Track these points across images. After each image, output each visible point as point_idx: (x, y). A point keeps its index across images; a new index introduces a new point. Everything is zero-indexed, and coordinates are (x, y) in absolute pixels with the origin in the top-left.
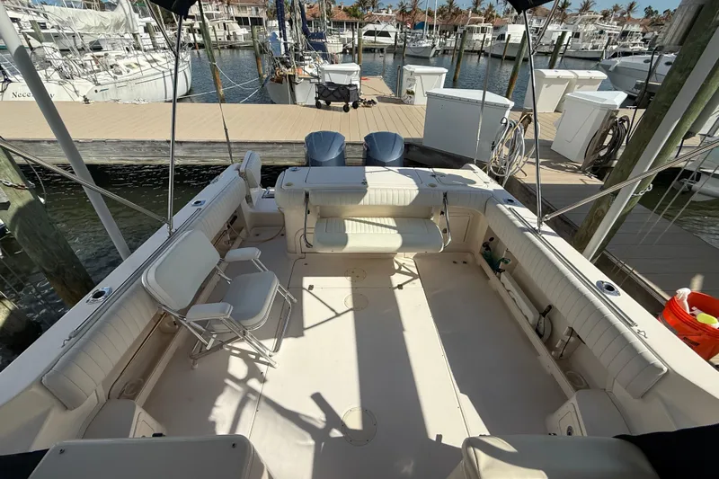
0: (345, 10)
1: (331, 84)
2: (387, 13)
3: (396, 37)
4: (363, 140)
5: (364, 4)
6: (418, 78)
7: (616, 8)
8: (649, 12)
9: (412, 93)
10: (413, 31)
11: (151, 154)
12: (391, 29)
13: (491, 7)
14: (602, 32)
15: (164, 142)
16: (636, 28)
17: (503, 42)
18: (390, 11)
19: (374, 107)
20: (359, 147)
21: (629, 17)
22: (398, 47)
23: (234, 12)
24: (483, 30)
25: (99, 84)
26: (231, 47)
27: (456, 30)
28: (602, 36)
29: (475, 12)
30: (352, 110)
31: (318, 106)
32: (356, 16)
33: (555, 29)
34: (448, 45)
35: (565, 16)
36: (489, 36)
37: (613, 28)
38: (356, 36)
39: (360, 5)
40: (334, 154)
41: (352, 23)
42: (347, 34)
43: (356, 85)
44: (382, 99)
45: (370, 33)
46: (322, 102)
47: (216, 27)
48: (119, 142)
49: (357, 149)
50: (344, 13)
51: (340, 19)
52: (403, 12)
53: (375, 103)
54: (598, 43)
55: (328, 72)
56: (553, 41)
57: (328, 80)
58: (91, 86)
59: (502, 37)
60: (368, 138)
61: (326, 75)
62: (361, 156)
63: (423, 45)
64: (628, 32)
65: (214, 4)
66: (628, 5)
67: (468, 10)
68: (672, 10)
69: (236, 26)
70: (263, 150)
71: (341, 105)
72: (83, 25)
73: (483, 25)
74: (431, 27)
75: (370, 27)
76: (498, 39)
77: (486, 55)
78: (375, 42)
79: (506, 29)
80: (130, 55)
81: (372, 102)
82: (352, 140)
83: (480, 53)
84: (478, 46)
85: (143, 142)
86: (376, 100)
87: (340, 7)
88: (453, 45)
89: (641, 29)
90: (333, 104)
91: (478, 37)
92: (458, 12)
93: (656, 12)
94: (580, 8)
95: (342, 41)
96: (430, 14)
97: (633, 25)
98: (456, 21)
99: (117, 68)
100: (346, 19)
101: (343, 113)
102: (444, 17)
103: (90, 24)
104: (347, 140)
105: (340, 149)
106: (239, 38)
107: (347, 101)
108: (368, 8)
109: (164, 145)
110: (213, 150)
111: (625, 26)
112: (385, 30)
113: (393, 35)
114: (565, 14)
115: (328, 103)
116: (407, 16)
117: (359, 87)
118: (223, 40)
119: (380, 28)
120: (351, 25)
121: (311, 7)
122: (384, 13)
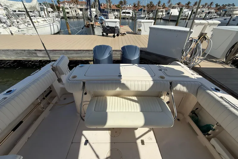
0: (116, 6)
1: (108, 27)
2: (130, 6)
3: (132, 14)
4: (121, 49)
5: (122, 4)
6: (142, 24)
7: (206, 4)
8: (217, 5)
9: (140, 30)
10: (138, 12)
11: (29, 56)
12: (131, 11)
13: (164, 4)
14: (203, 11)
15: (33, 50)
16: (213, 11)
17: (169, 15)
18: (131, 5)
19: (125, 36)
20: (119, 52)
21: (210, 7)
22: (133, 17)
23: (79, 7)
24: (162, 11)
25: (20, 28)
26: (77, 18)
27: (152, 12)
28: (203, 13)
29: (159, 6)
30: (116, 37)
31: (103, 35)
32: (119, 8)
33: (186, 11)
34: (150, 16)
35: (189, 7)
36: (164, 13)
37: (206, 10)
38: (119, 14)
39: (120, 4)
40: (106, 56)
41: (118, 10)
42: (116, 13)
43: (118, 27)
44: (128, 33)
45: (124, 13)
46: (105, 34)
47: (73, 11)
48: (14, 50)
49: (118, 53)
50: (115, 7)
51: (114, 9)
52: (135, 6)
53: (125, 34)
54: (202, 15)
55: (107, 22)
56: (186, 15)
57: (107, 25)
58: (17, 29)
59: (169, 13)
60: (123, 48)
61: (106, 23)
62: (120, 56)
63: (142, 16)
64: (210, 12)
65: (73, 4)
66: (210, 3)
67: (156, 5)
68: (225, 5)
69: (79, 11)
70: (77, 53)
71: (112, 35)
72: (16, 7)
73: (162, 10)
74: (144, 11)
75: (124, 11)
76: (167, 14)
77: (163, 19)
78: (125, 16)
79: (170, 11)
80: (35, 18)
81: (124, 34)
82: (116, 49)
83: (161, 19)
84: (160, 17)
85: (25, 50)
86: (126, 33)
87: (114, 5)
88: (152, 16)
89: (215, 11)
90: (109, 34)
91: (160, 14)
92: (153, 6)
93: (219, 5)
94: (194, 4)
95: (114, 15)
96: (144, 7)
97: (212, 10)
98: (152, 9)
99: (29, 23)
100: (116, 8)
101: (113, 38)
102: (148, 7)
103: (19, 7)
104: (113, 49)
105: (110, 53)
106: (80, 15)
107: (114, 33)
108: (123, 5)
109: (33, 52)
110: (55, 54)
111: (209, 10)
112: (129, 11)
113: (131, 13)
114: (189, 6)
115: (107, 34)
116: (136, 7)
117: (119, 28)
118: (75, 15)
119: (127, 11)
120: (118, 11)
121: (104, 5)
122: (128, 6)
